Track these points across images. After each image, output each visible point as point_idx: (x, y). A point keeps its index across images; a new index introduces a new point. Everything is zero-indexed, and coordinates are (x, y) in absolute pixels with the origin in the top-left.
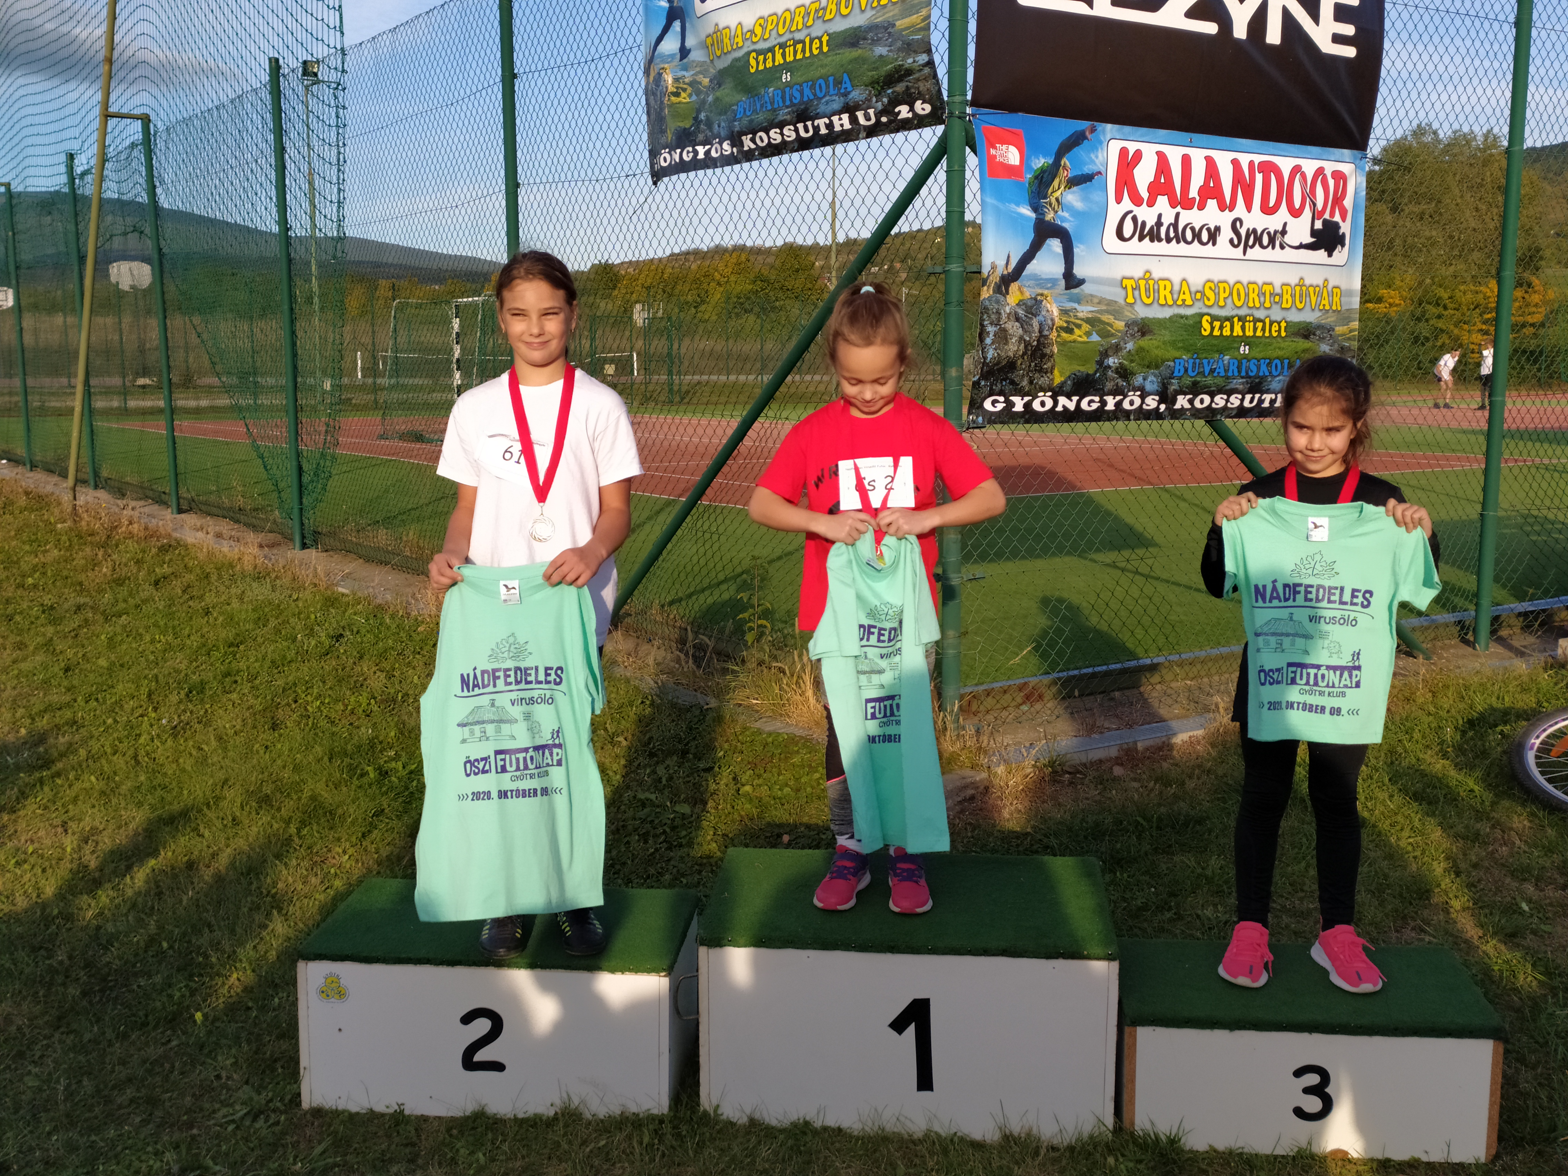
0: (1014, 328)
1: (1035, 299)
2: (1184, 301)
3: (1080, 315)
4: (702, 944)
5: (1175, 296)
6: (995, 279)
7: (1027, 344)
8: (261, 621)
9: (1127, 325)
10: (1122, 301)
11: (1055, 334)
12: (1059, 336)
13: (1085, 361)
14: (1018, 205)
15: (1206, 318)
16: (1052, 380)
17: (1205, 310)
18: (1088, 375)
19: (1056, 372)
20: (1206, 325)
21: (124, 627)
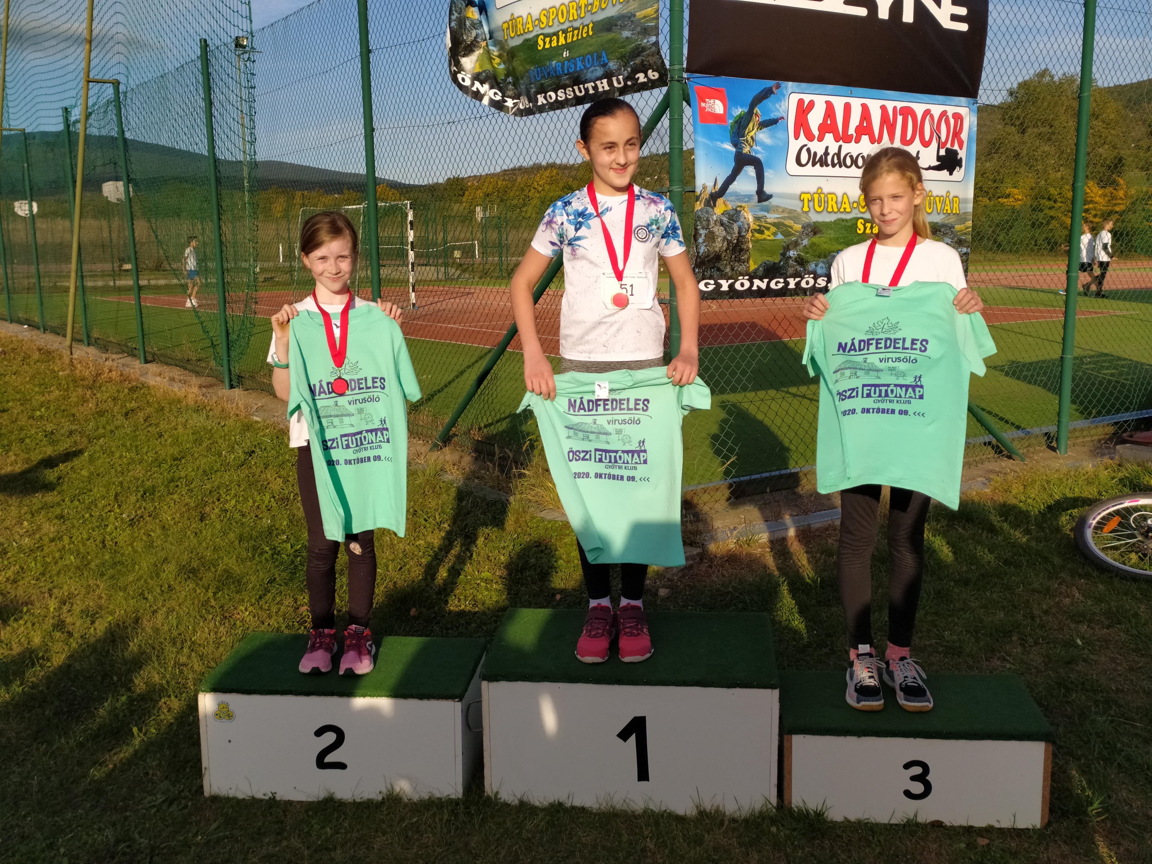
0: (720, 231)
1: (736, 210)
2: (845, 209)
3: (769, 220)
4: (484, 679)
5: (839, 206)
6: (706, 196)
7: (729, 242)
8: (198, 441)
9: (803, 227)
10: (799, 210)
11: (750, 234)
12: (753, 236)
13: (772, 253)
14: (722, 142)
15: (861, 221)
16: (749, 267)
17: (860, 215)
18: (775, 263)
19: (751, 262)
20: (860, 226)
21: (101, 447)
